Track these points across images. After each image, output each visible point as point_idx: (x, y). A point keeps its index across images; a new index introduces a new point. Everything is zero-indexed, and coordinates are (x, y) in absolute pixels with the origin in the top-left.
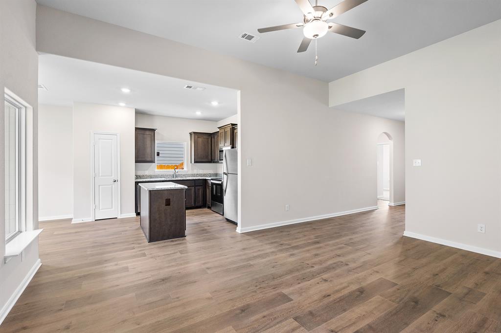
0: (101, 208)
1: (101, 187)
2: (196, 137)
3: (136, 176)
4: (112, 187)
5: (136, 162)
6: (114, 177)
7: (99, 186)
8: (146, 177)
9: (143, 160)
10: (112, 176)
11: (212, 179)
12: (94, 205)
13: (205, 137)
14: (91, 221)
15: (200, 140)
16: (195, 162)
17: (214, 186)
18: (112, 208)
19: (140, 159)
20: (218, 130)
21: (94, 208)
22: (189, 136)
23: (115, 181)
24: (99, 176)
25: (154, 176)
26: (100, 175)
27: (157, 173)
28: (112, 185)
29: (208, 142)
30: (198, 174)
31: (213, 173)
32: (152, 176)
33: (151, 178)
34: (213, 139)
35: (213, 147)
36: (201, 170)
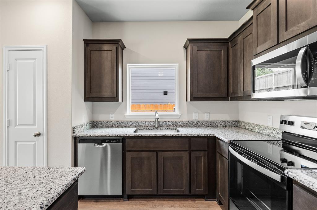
1: (18, 143)
2: (195, 48)
7: (16, 142)
8: (111, 124)
10: (34, 124)
13: (214, 46)
16: (194, 98)
19: (93, 95)
20: (250, 13)
24: (16, 125)
25: (124, 122)
27: (127, 119)
28: (35, 142)
29: (219, 58)
30: (199, 121)
31: (229, 119)
32: (121, 123)
33: (118, 127)
34: (231, 50)
35: (232, 67)
36: (205, 115)
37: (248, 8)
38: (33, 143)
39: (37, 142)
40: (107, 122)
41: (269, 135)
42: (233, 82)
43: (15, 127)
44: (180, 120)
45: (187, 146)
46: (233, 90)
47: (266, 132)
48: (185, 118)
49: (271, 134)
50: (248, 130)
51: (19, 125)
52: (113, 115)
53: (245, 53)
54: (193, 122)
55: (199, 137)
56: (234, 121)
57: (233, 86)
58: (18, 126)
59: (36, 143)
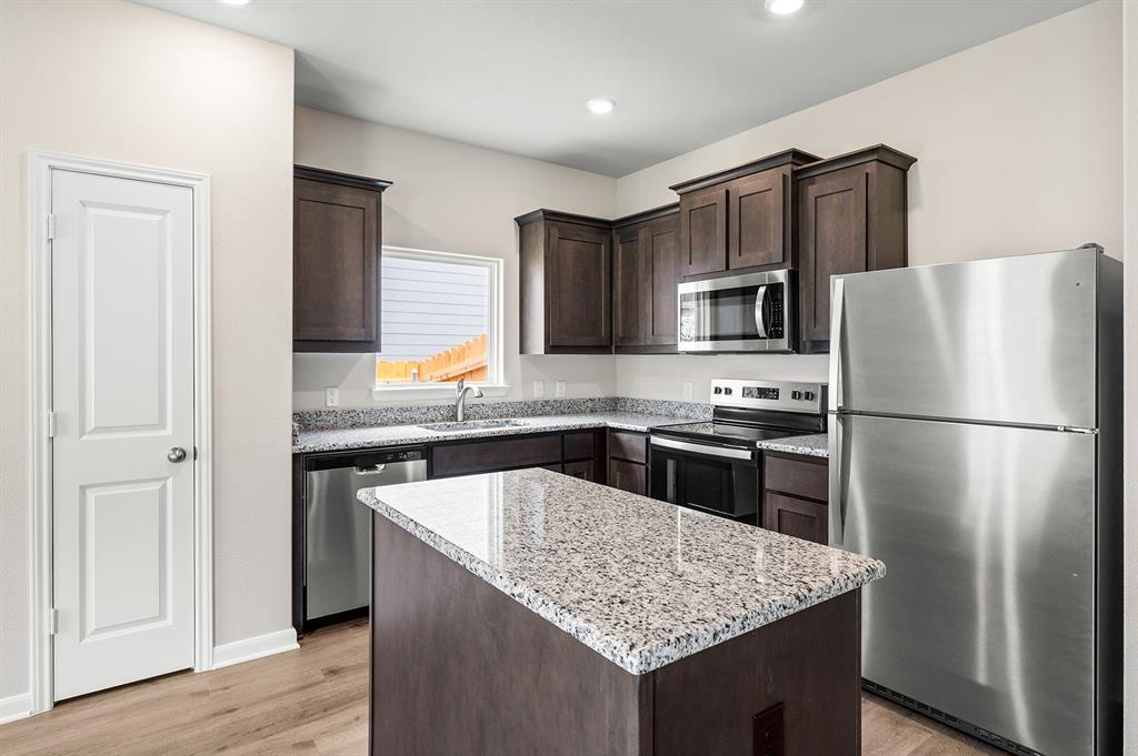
0: (91, 625)
1: (91, 495)
2: (555, 233)
3: (298, 416)
4: (163, 490)
5: (301, 344)
6: (172, 435)
7: (83, 488)
8: (332, 420)
9: (327, 334)
10: (161, 425)
11: (654, 431)
12: (48, 613)
13: (589, 235)
14: (26, 714)
15: (570, 247)
16: (552, 347)
17: (671, 464)
18: (162, 615)
19: (312, 333)
20: (675, 198)
21: (48, 630)
22: (513, 232)
23: (180, 459)
24: (82, 433)
25: (369, 413)
26: (91, 424)
27: (379, 402)
28: (163, 482)
29: (597, 259)
30: (547, 402)
31: (601, 396)
32: (361, 414)
33: (354, 426)
34: (619, 248)
35: (623, 284)
36: (558, 385)
37: (675, 188)
38: (156, 487)
39: (170, 481)
40: (319, 414)
41: (687, 417)
42: (625, 316)
43: (80, 437)
44: (507, 400)
45: (559, 452)
46: (624, 332)
47: (682, 412)
48: (518, 396)
49: (691, 414)
50: (642, 413)
51: (97, 430)
52: (337, 392)
53: (656, 264)
54: (535, 403)
55: (581, 431)
56: (611, 399)
57: (624, 323)
58: (91, 432)
59: (164, 486)
